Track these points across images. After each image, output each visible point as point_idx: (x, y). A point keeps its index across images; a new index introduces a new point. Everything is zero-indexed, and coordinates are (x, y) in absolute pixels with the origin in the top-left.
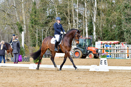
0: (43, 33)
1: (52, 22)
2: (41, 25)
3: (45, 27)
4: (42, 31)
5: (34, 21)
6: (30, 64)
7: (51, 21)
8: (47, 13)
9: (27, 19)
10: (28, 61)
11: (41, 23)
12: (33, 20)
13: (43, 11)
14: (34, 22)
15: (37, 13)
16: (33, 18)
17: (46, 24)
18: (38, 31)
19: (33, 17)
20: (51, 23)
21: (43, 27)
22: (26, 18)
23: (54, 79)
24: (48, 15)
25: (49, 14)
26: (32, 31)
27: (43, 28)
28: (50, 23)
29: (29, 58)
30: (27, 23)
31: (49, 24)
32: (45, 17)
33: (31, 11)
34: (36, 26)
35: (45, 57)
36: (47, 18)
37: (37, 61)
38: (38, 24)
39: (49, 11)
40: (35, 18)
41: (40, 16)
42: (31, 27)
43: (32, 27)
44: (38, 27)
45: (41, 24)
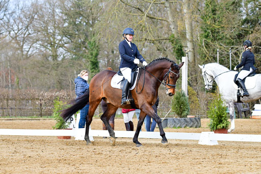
0: (232, 60)
1: (253, 35)
2: (228, 41)
3: (237, 47)
4: (229, 55)
5: (212, 32)
6: (201, 132)
7: (252, 32)
8: (240, 12)
9: (194, 28)
10: (196, 127)
11: (228, 36)
12: (208, 29)
13: (231, 8)
14: (210, 34)
15: (218, 13)
16: (209, 24)
17: (239, 39)
18: (221, 54)
19: (208, 22)
20: (251, 36)
21: (233, 45)
22: (191, 25)
23: (257, 167)
24: (244, 17)
25: (247, 15)
26: (205, 56)
27: (232, 48)
28: (248, 36)
29: (199, 119)
30: (194, 36)
31: (247, 38)
32: (237, 22)
33: (203, 9)
34: (217, 44)
35: (238, 118)
36: (243, 24)
37: (219, 126)
38: (221, 39)
39: (247, 8)
40: (214, 25)
41: (224, 21)
42: (203, 47)
43: (207, 45)
44: (221, 45)
45: (227, 38)
